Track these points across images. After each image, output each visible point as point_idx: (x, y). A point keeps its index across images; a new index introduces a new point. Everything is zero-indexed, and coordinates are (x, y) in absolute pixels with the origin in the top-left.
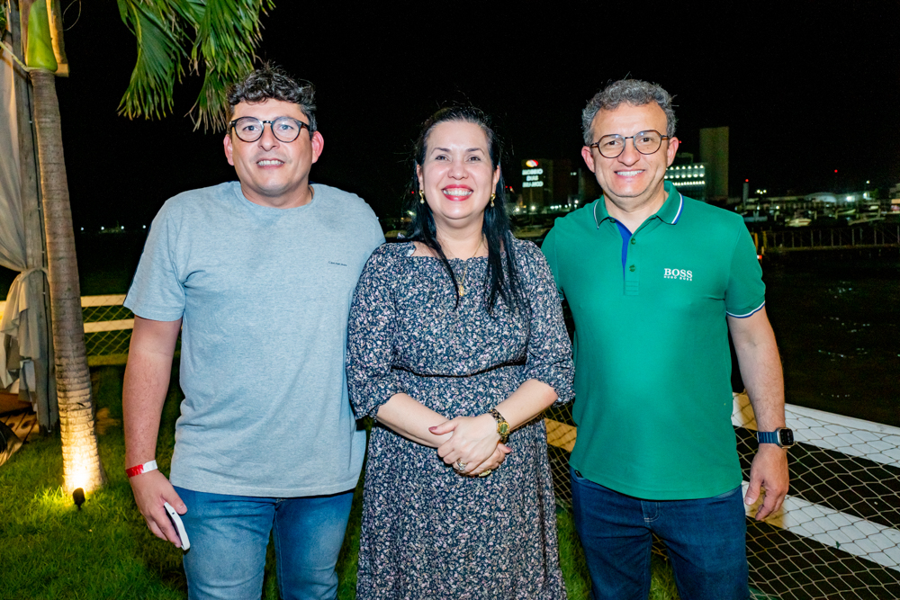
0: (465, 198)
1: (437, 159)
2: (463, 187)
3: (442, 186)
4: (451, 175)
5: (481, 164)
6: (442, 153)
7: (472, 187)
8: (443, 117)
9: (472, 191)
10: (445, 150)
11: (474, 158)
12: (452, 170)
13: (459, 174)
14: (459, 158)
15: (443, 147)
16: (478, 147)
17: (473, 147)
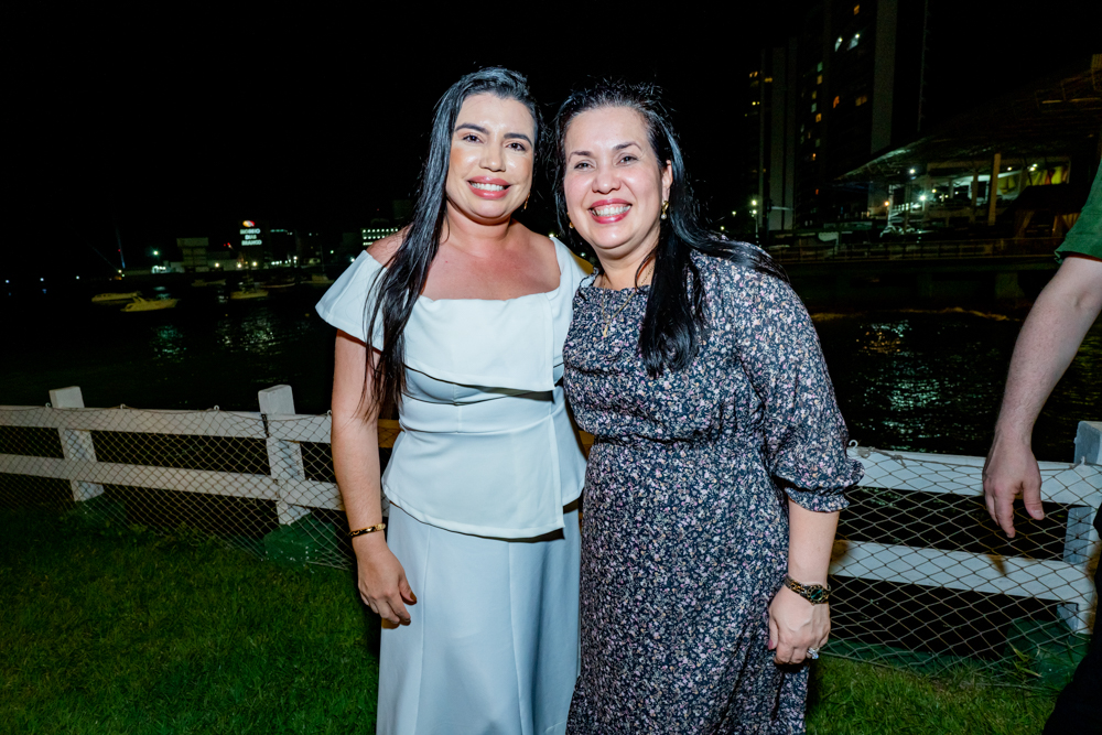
0: (620, 218)
1: (577, 167)
2: (616, 202)
3: (588, 204)
4: (596, 189)
5: (638, 165)
6: (582, 159)
8: (578, 107)
9: (631, 205)
10: (585, 154)
12: (596, 181)
13: (605, 186)
14: (605, 161)
15: (581, 149)
16: (630, 140)
17: (622, 142)
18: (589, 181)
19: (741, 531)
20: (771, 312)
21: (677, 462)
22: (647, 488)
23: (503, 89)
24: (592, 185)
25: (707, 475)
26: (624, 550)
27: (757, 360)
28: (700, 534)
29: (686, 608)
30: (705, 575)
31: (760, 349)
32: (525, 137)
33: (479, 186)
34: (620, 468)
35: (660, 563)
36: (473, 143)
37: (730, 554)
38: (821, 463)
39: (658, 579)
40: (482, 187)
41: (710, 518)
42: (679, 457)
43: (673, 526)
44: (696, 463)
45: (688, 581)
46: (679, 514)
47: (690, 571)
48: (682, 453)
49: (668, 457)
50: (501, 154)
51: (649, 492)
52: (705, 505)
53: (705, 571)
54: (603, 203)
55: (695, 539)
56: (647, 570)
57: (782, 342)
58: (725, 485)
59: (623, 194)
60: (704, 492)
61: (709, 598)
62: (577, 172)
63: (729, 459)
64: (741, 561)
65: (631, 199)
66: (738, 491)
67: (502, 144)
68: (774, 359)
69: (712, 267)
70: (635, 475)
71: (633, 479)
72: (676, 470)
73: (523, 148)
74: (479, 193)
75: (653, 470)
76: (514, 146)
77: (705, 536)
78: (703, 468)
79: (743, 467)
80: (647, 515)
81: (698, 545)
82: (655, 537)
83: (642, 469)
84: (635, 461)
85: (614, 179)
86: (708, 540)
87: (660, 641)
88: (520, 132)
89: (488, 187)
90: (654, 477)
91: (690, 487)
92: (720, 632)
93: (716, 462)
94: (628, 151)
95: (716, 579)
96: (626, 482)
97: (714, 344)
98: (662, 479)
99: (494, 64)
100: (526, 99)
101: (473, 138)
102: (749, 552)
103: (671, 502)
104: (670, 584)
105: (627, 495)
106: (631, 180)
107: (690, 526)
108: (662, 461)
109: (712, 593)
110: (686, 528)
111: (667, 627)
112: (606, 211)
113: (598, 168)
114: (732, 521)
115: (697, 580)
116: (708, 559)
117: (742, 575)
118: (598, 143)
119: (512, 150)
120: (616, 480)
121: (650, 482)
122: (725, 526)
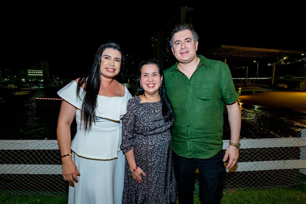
23: (115, 48)
32: (119, 59)
33: (108, 69)
36: (107, 59)
40: (109, 69)
50: (114, 62)
67: (114, 60)
73: (119, 61)
74: (108, 71)
76: (117, 60)
88: (118, 58)
89: (110, 70)
99: (113, 42)
100: (120, 50)
101: (107, 58)
119: (116, 62)
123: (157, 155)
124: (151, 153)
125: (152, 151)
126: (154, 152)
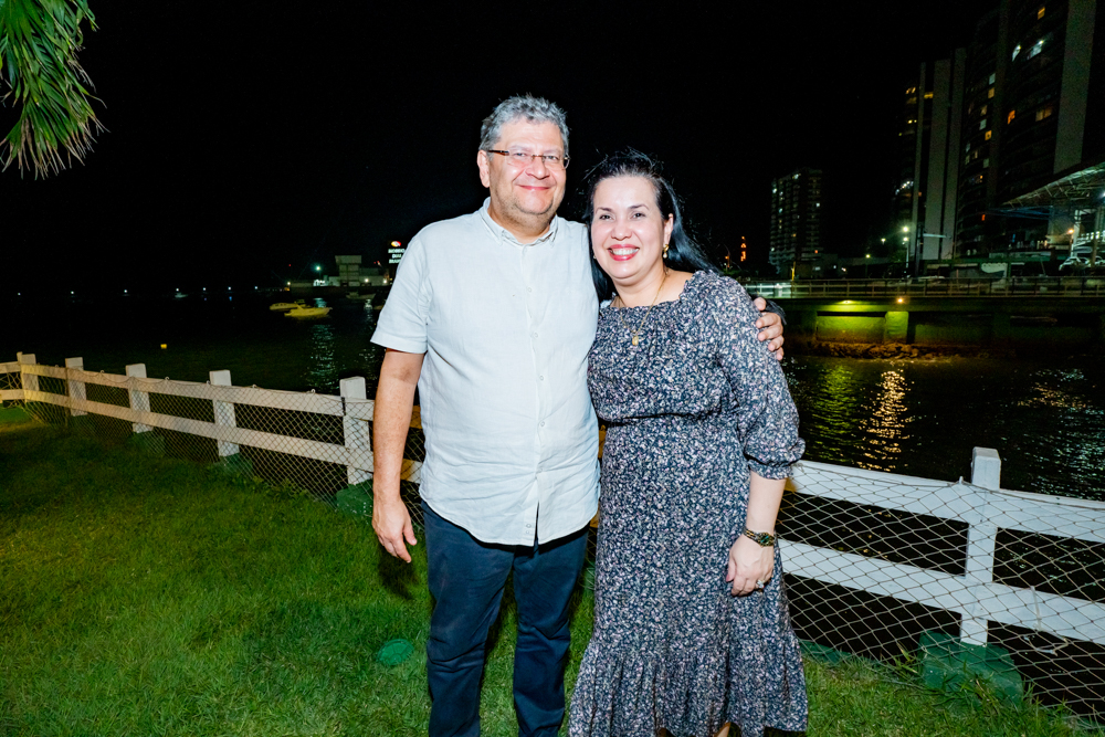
0: (630, 257)
2: (628, 246)
3: (607, 246)
6: (605, 213)
7: (637, 245)
10: (607, 210)
11: (639, 215)
12: (614, 231)
13: (620, 235)
14: (622, 217)
18: (609, 230)
19: (722, 487)
20: (744, 329)
21: (674, 435)
22: (652, 455)
24: (611, 232)
25: (697, 444)
26: (634, 504)
27: (733, 365)
28: (692, 488)
29: (681, 543)
30: (695, 519)
31: (735, 357)
34: (632, 442)
35: (662, 510)
37: (714, 504)
38: (777, 440)
39: (660, 522)
41: (699, 476)
42: (676, 431)
43: (671, 482)
44: (689, 436)
45: (682, 523)
46: (676, 473)
47: (684, 516)
48: (679, 428)
49: (667, 430)
51: (653, 457)
52: (695, 467)
53: (696, 516)
54: (619, 247)
55: (688, 492)
56: (652, 516)
57: (751, 352)
58: (711, 452)
59: (633, 241)
60: (695, 457)
61: (698, 537)
62: (602, 221)
63: (713, 433)
64: (722, 509)
65: (638, 244)
66: (720, 457)
68: (744, 364)
69: (701, 296)
70: (643, 446)
71: (642, 449)
72: (674, 440)
75: (657, 441)
77: (696, 489)
78: (694, 439)
79: (724, 439)
80: (652, 475)
81: (690, 496)
82: (658, 491)
83: (648, 441)
84: (643, 436)
85: (627, 230)
86: (697, 493)
87: (662, 568)
90: (657, 446)
91: (684, 453)
92: (706, 560)
93: (703, 435)
94: (639, 210)
95: (704, 522)
96: (636, 452)
97: (702, 351)
98: (663, 448)
102: (728, 503)
103: (670, 464)
104: (669, 525)
105: (637, 461)
106: (640, 231)
107: (684, 482)
108: (664, 434)
109: (701, 533)
110: (681, 484)
111: (667, 557)
112: (619, 252)
113: (616, 221)
114: (716, 479)
115: (689, 523)
116: (698, 508)
117: (722, 520)
118: (618, 202)
120: (628, 451)
121: (654, 450)
122: (710, 482)
123: (707, 501)
124: (688, 497)
125: (688, 489)
126: (698, 490)
